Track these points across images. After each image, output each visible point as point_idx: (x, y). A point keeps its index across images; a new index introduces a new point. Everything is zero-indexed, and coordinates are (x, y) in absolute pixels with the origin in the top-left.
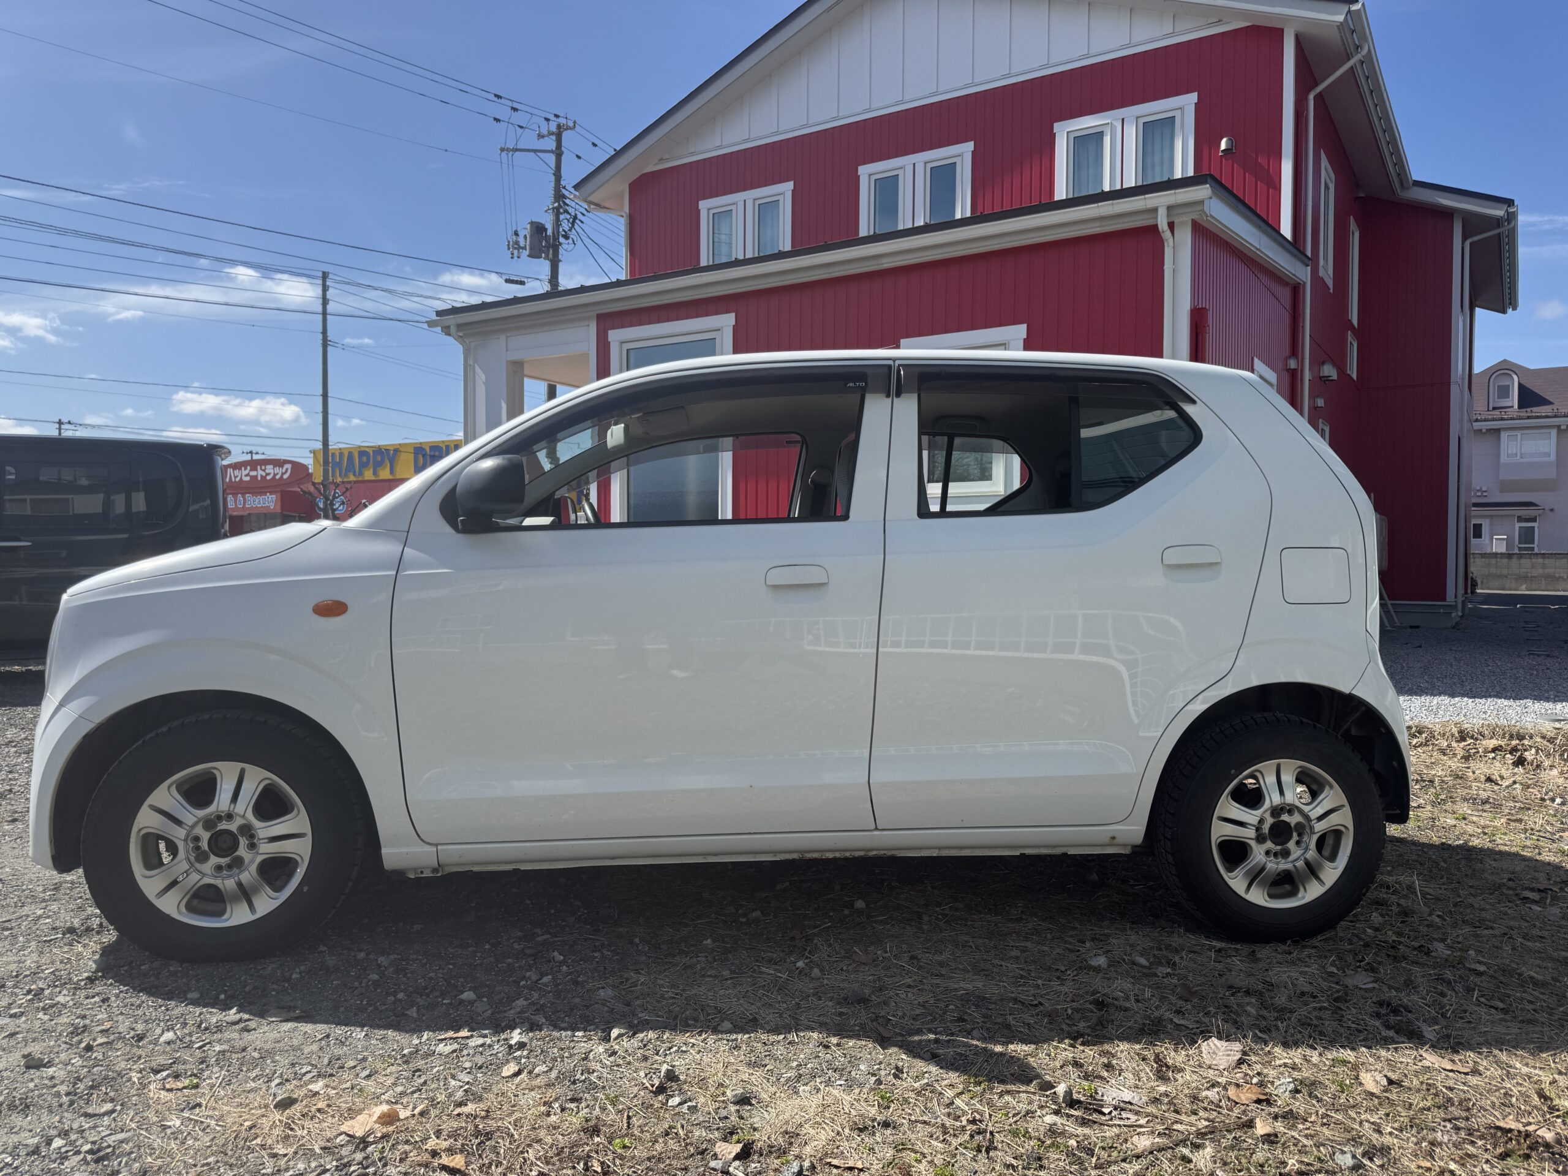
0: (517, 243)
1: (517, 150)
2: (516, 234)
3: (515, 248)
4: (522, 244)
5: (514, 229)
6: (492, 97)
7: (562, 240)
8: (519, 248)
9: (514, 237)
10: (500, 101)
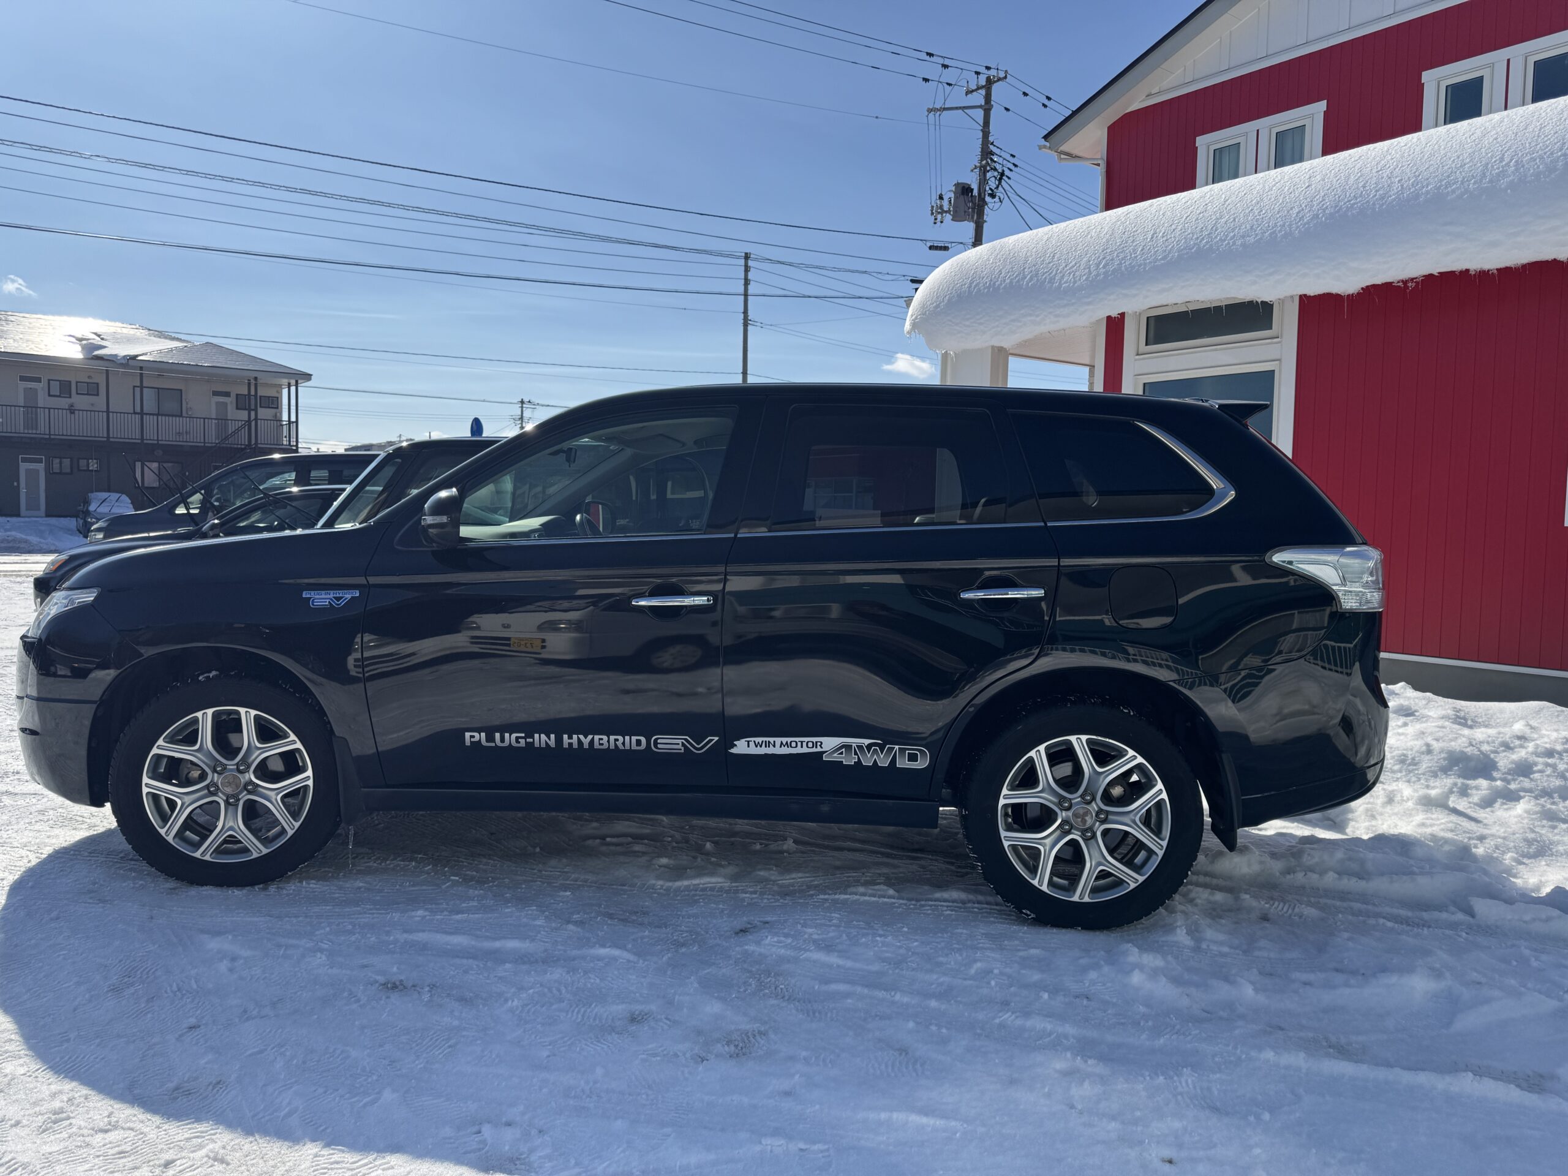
0: (941, 207)
1: (945, 109)
2: (941, 198)
3: (939, 213)
4: (946, 208)
5: (939, 193)
6: (924, 56)
7: (988, 199)
8: (943, 212)
9: (938, 202)
10: (932, 59)
